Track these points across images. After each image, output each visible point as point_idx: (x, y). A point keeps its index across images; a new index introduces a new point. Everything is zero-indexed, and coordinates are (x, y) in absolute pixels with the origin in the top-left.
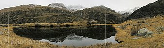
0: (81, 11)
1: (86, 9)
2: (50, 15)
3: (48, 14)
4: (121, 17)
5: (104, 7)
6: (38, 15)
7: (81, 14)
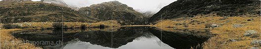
0: (86, 9)
1: (93, 6)
2: (46, 14)
3: (42, 12)
4: (142, 17)
5: (118, 2)
6: (29, 14)
7: (88, 13)
